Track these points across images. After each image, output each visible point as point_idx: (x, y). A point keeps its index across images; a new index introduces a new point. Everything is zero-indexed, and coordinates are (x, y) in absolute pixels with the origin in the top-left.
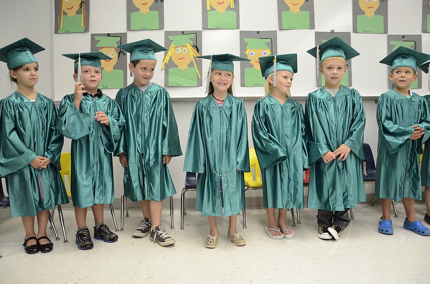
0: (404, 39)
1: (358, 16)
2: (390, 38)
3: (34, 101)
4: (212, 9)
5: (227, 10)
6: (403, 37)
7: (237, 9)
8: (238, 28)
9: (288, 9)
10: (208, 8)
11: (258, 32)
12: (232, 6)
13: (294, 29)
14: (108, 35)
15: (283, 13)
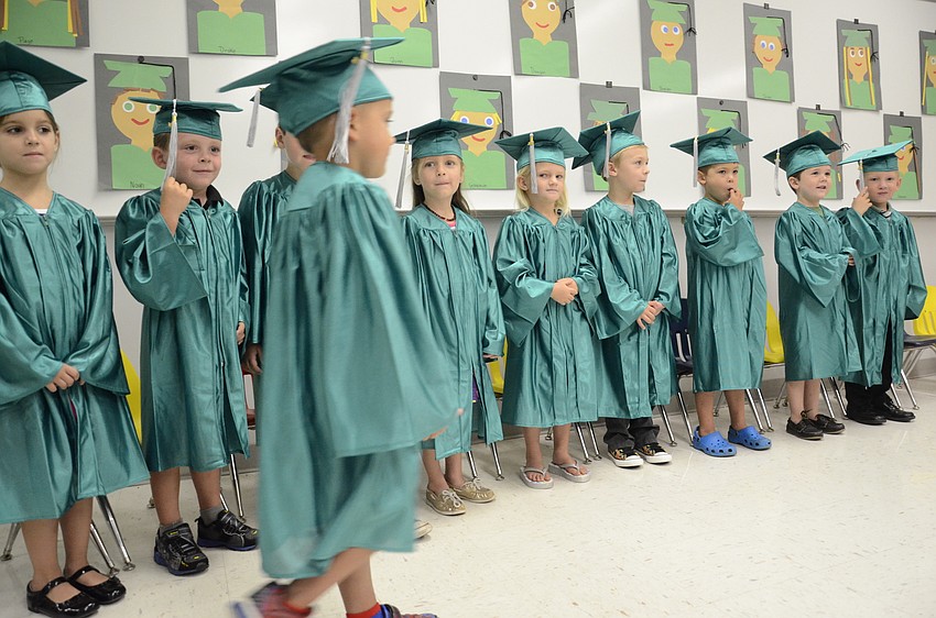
0: (722, 107)
1: (650, 59)
2: (704, 103)
3: (44, 211)
4: (382, 20)
5: (412, 25)
6: (721, 102)
7: (432, 26)
8: (436, 65)
9: (530, 34)
10: (374, 19)
11: (475, 77)
12: (424, 19)
13: (541, 74)
14: (141, 60)
15: (522, 41)
